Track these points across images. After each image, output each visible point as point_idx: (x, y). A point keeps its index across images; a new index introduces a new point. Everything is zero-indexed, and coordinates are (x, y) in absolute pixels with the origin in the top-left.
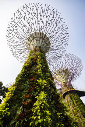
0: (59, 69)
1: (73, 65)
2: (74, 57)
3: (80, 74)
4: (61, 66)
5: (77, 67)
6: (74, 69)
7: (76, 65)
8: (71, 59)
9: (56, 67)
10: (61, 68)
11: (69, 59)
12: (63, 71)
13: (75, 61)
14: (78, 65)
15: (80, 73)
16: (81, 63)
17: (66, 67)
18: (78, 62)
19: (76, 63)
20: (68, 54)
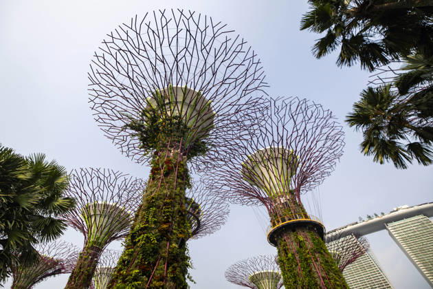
0: (268, 147)
1: (315, 142)
2: (326, 113)
3: (329, 174)
4: (276, 140)
5: (324, 150)
6: (317, 154)
7: (323, 142)
8: (313, 119)
9: (260, 140)
10: (276, 147)
11: (307, 119)
12: (280, 156)
13: (324, 131)
14: (328, 144)
15: (330, 170)
16: (342, 138)
17: (293, 144)
18: (332, 134)
19: (325, 137)
20: (309, 104)
